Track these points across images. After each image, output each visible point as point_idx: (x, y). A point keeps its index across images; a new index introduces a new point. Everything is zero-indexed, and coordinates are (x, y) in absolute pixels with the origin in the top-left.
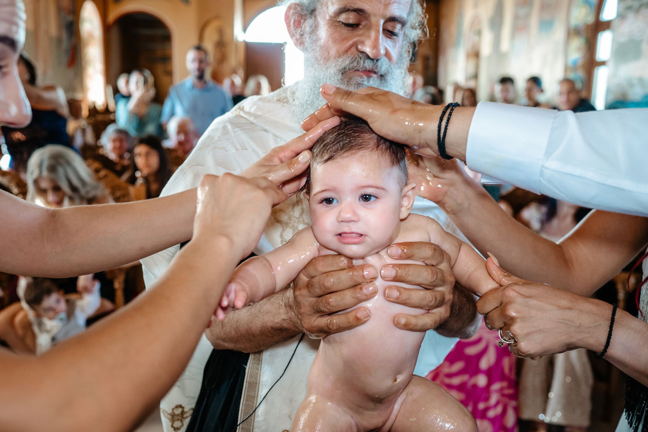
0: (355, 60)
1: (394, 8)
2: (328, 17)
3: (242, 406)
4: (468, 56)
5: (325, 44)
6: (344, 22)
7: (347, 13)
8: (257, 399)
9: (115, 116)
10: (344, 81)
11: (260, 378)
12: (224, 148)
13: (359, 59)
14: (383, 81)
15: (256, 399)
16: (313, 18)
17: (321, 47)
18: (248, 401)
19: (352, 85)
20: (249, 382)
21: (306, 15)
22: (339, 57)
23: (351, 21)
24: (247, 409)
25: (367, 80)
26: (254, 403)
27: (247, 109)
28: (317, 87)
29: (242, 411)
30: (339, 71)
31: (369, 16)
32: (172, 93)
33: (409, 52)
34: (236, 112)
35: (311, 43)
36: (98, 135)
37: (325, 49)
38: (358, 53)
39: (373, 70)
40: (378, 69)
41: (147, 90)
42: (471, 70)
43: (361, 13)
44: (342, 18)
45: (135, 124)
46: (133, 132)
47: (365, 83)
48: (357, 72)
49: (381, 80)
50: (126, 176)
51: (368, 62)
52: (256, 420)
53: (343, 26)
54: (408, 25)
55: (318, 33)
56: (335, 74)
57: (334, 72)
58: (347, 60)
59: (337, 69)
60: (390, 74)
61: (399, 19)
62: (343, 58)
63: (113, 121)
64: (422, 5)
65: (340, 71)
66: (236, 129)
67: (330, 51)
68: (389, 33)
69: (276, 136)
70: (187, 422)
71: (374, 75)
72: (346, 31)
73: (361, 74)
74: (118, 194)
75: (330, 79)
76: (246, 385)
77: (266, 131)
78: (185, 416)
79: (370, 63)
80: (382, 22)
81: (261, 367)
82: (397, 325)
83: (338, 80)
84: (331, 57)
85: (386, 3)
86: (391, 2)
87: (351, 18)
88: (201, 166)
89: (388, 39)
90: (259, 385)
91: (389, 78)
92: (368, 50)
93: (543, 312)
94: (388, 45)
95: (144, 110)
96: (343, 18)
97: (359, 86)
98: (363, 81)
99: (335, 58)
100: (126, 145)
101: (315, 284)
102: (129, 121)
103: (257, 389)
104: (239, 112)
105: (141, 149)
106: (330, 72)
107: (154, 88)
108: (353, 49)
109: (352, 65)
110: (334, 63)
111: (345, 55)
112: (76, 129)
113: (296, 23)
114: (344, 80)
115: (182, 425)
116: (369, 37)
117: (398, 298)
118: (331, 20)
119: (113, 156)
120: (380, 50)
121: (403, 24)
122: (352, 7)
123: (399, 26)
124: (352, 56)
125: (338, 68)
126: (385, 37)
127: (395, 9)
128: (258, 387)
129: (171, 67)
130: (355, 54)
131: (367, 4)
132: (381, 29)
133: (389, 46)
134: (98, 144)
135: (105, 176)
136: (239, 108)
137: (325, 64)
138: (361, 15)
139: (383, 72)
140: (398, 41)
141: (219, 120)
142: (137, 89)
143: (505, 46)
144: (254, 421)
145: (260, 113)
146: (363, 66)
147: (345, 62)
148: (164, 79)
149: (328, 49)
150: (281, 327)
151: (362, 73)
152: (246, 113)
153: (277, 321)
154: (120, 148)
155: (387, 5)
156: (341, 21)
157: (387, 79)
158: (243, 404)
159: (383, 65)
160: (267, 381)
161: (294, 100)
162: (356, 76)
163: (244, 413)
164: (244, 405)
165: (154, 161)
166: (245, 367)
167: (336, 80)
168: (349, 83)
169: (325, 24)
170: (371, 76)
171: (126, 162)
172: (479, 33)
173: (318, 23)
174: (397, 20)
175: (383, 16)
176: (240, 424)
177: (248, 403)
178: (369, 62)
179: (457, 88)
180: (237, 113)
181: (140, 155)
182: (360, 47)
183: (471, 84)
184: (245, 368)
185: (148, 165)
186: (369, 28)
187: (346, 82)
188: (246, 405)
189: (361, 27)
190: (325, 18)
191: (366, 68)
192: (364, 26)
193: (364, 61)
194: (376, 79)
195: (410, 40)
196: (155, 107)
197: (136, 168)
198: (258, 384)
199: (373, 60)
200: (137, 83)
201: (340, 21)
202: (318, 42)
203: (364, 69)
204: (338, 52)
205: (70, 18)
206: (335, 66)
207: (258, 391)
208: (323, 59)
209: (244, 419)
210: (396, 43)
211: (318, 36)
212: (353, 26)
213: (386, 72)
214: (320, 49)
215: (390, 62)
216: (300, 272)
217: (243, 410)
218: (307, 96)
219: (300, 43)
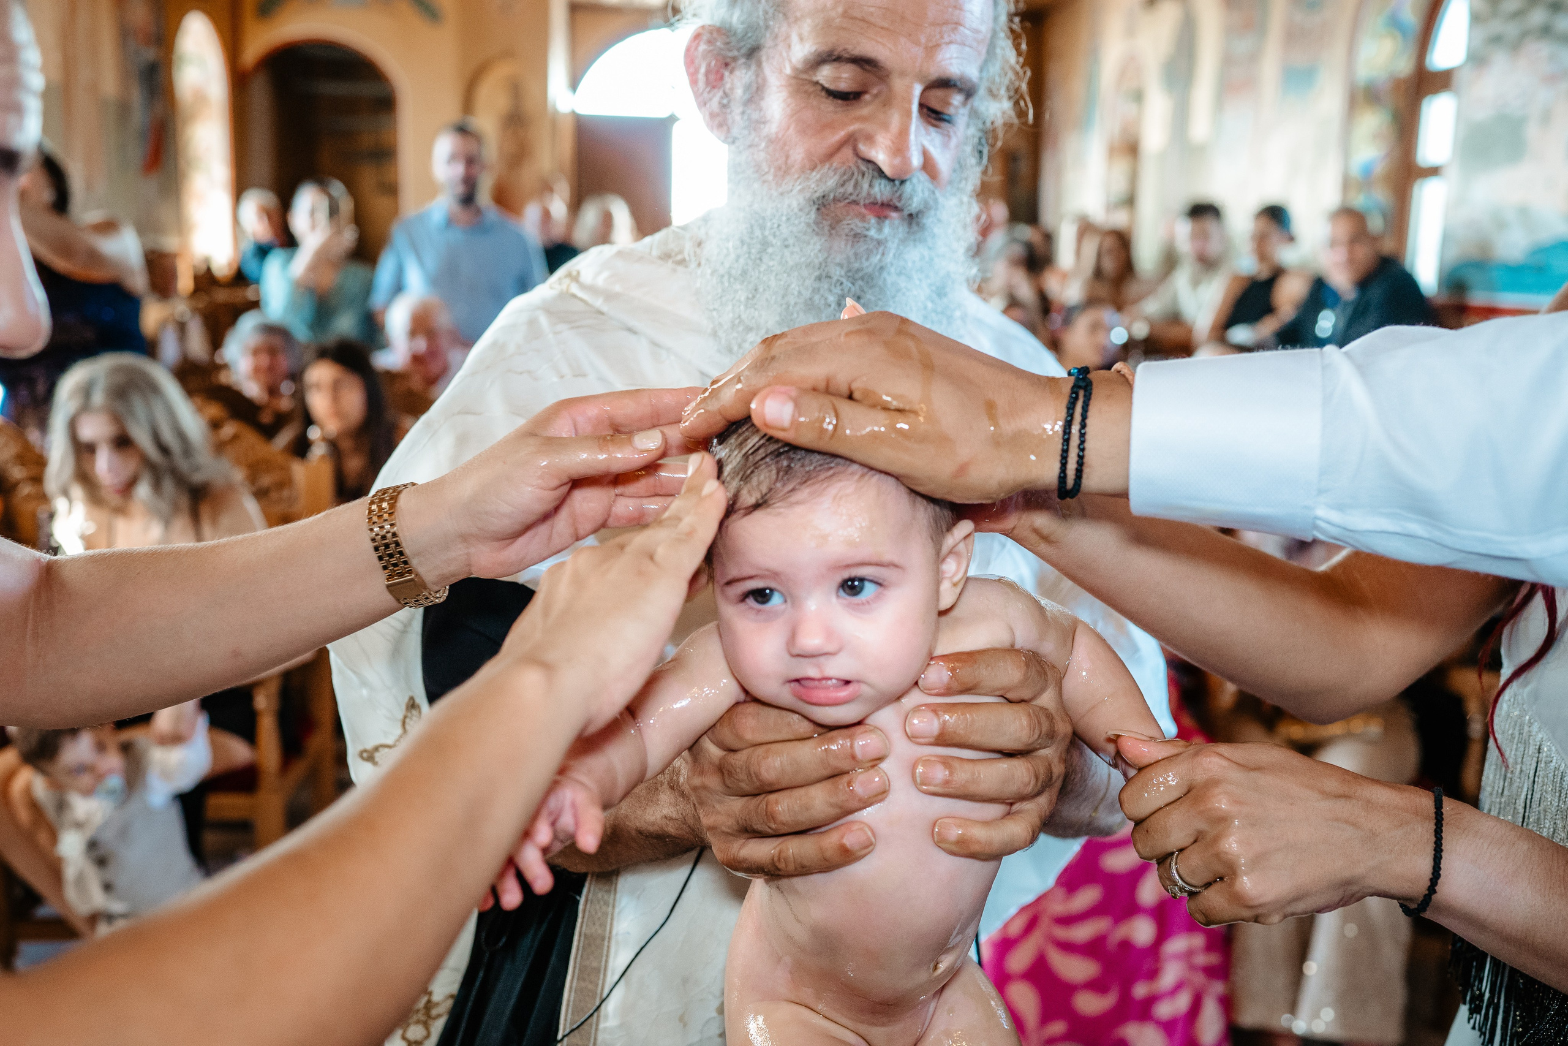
0: (850, 179)
1: (948, 56)
2: (788, 71)
3: (570, 992)
4: (1113, 151)
5: (780, 136)
6: (827, 85)
7: (836, 64)
8: (605, 975)
9: (257, 292)
10: (821, 226)
11: (611, 924)
12: (529, 372)
13: (860, 177)
14: (915, 228)
15: (602, 976)
16: (753, 67)
17: (771, 141)
18: (584, 980)
19: (840, 236)
20: (585, 935)
21: (735, 59)
22: (813, 169)
23: (843, 86)
24: (580, 1001)
25: (876, 225)
26: (597, 985)
27: (587, 277)
28: (757, 237)
29: (568, 1005)
30: (812, 203)
31: (888, 76)
32: (399, 237)
33: (981, 152)
34: (560, 284)
35: (745, 128)
36: (216, 338)
37: (777, 143)
38: (856, 162)
39: (891, 203)
40: (903, 202)
41: (338, 232)
42: (1119, 186)
43: (867, 67)
44: (823, 76)
45: (307, 311)
46: (301, 332)
47: (872, 233)
48: (854, 207)
49: (910, 224)
50: (285, 437)
51: (880, 184)
52: (602, 1026)
53: (823, 94)
54: (982, 91)
55: (763, 104)
56: (801, 210)
57: (799, 204)
58: (831, 178)
59: (807, 197)
60: (932, 212)
61: (958, 84)
62: (822, 172)
63: (255, 305)
64: (1017, 47)
65: (814, 203)
66: (560, 327)
67: (791, 152)
68: (933, 115)
69: (655, 344)
70: (438, 1026)
71: (894, 215)
72: (831, 108)
73: (863, 210)
74: (266, 480)
75: (788, 219)
76: (579, 941)
77: (631, 330)
78: (434, 1012)
79: (885, 186)
80: (918, 89)
81: (614, 900)
82: (940, 843)
83: (808, 225)
84: (793, 166)
85: (931, 44)
86: (943, 41)
87: (842, 77)
88: (474, 414)
89: (932, 129)
90: (609, 942)
91: (928, 220)
92: (881, 156)
93: (1292, 804)
94: (932, 141)
95: (329, 279)
96: (826, 75)
97: (857, 239)
98: (868, 230)
99: (802, 170)
100: (285, 363)
101: (738, 770)
102: (293, 305)
103: (605, 952)
104: (568, 286)
105: (321, 374)
106: (789, 206)
107: (353, 226)
108: (847, 152)
109: (842, 190)
110: (798, 183)
111: (827, 166)
112: (163, 324)
113: (712, 77)
114: (822, 223)
115: (428, 1036)
116: (885, 126)
117: (947, 782)
118: (795, 77)
119: (252, 389)
120: (909, 159)
121: (969, 92)
122: (848, 53)
123: (957, 99)
124: (843, 169)
125: (808, 195)
126: (925, 124)
127: (951, 58)
128: (608, 947)
129: (396, 173)
130: (851, 164)
131: (883, 45)
132: (915, 107)
133: (934, 146)
134: (218, 360)
135: (235, 438)
136: (569, 275)
137: (778, 185)
138: (869, 71)
139: (916, 208)
140: (955, 133)
141: (517, 305)
142: (313, 227)
143: (1200, 127)
144: (597, 1030)
145: (618, 288)
146: (869, 194)
147: (827, 181)
148: (378, 204)
149: (787, 148)
150: (661, 832)
151: (865, 208)
152: (583, 287)
153: (652, 819)
154: (271, 369)
155: (932, 49)
156: (821, 82)
157: (924, 224)
158: (571, 987)
159: (918, 190)
160: (628, 933)
161: (699, 265)
162: (849, 217)
163: (573, 1008)
164: (573, 990)
165: (354, 400)
166: (578, 898)
167: (803, 224)
168: (833, 232)
169: (781, 86)
170: (886, 217)
171: (285, 404)
172: (1138, 97)
173: (765, 80)
174: (955, 85)
175: (920, 77)
176: (564, 1037)
177: (583, 984)
178: (882, 186)
179: (1086, 228)
180: (564, 287)
181: (318, 386)
182: (862, 148)
183: (1119, 219)
184: (578, 902)
185: (338, 412)
186: (887, 103)
187: (827, 228)
188: (580, 991)
189: (867, 97)
190: (781, 72)
191: (875, 198)
192: (876, 96)
193: (871, 181)
194: (897, 222)
195: (984, 123)
196: (358, 271)
197: (308, 420)
198: (607, 940)
199: (892, 180)
200: (313, 213)
201: (817, 83)
202: (762, 126)
203: (872, 200)
204: (809, 155)
205: (150, 54)
206: (801, 191)
207: (607, 956)
208: (772, 170)
209: (575, 1026)
210: (949, 137)
211: (762, 113)
212: (848, 97)
213: (922, 207)
214: (767, 147)
215: (932, 183)
216: (702, 735)
217: (571, 1003)
218: (733, 256)
219: (720, 121)
